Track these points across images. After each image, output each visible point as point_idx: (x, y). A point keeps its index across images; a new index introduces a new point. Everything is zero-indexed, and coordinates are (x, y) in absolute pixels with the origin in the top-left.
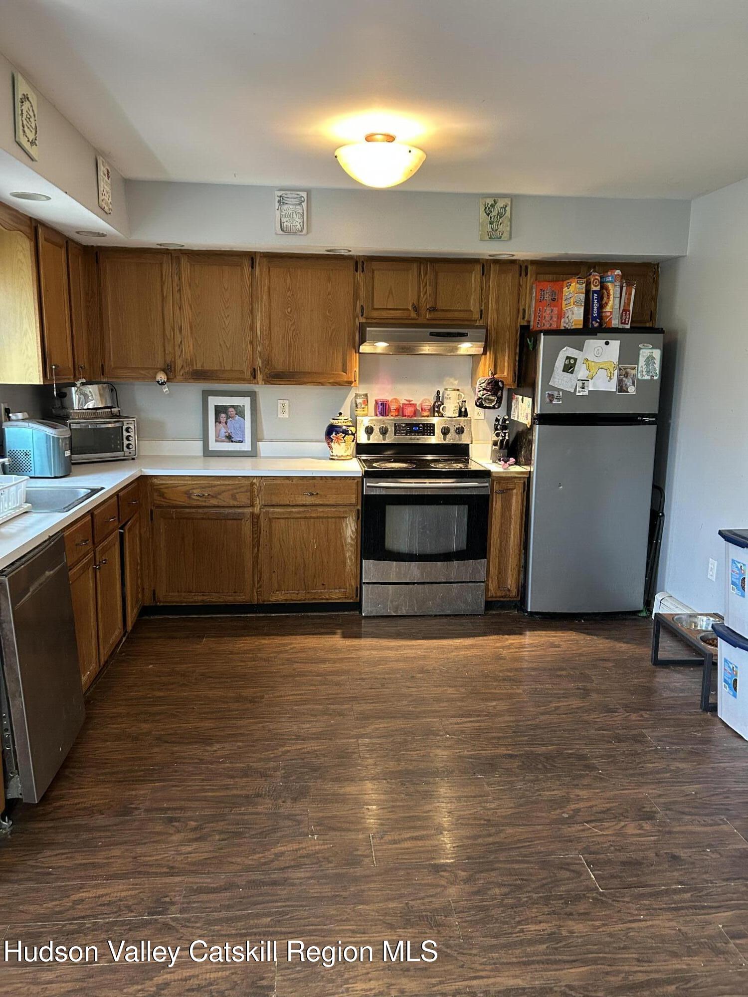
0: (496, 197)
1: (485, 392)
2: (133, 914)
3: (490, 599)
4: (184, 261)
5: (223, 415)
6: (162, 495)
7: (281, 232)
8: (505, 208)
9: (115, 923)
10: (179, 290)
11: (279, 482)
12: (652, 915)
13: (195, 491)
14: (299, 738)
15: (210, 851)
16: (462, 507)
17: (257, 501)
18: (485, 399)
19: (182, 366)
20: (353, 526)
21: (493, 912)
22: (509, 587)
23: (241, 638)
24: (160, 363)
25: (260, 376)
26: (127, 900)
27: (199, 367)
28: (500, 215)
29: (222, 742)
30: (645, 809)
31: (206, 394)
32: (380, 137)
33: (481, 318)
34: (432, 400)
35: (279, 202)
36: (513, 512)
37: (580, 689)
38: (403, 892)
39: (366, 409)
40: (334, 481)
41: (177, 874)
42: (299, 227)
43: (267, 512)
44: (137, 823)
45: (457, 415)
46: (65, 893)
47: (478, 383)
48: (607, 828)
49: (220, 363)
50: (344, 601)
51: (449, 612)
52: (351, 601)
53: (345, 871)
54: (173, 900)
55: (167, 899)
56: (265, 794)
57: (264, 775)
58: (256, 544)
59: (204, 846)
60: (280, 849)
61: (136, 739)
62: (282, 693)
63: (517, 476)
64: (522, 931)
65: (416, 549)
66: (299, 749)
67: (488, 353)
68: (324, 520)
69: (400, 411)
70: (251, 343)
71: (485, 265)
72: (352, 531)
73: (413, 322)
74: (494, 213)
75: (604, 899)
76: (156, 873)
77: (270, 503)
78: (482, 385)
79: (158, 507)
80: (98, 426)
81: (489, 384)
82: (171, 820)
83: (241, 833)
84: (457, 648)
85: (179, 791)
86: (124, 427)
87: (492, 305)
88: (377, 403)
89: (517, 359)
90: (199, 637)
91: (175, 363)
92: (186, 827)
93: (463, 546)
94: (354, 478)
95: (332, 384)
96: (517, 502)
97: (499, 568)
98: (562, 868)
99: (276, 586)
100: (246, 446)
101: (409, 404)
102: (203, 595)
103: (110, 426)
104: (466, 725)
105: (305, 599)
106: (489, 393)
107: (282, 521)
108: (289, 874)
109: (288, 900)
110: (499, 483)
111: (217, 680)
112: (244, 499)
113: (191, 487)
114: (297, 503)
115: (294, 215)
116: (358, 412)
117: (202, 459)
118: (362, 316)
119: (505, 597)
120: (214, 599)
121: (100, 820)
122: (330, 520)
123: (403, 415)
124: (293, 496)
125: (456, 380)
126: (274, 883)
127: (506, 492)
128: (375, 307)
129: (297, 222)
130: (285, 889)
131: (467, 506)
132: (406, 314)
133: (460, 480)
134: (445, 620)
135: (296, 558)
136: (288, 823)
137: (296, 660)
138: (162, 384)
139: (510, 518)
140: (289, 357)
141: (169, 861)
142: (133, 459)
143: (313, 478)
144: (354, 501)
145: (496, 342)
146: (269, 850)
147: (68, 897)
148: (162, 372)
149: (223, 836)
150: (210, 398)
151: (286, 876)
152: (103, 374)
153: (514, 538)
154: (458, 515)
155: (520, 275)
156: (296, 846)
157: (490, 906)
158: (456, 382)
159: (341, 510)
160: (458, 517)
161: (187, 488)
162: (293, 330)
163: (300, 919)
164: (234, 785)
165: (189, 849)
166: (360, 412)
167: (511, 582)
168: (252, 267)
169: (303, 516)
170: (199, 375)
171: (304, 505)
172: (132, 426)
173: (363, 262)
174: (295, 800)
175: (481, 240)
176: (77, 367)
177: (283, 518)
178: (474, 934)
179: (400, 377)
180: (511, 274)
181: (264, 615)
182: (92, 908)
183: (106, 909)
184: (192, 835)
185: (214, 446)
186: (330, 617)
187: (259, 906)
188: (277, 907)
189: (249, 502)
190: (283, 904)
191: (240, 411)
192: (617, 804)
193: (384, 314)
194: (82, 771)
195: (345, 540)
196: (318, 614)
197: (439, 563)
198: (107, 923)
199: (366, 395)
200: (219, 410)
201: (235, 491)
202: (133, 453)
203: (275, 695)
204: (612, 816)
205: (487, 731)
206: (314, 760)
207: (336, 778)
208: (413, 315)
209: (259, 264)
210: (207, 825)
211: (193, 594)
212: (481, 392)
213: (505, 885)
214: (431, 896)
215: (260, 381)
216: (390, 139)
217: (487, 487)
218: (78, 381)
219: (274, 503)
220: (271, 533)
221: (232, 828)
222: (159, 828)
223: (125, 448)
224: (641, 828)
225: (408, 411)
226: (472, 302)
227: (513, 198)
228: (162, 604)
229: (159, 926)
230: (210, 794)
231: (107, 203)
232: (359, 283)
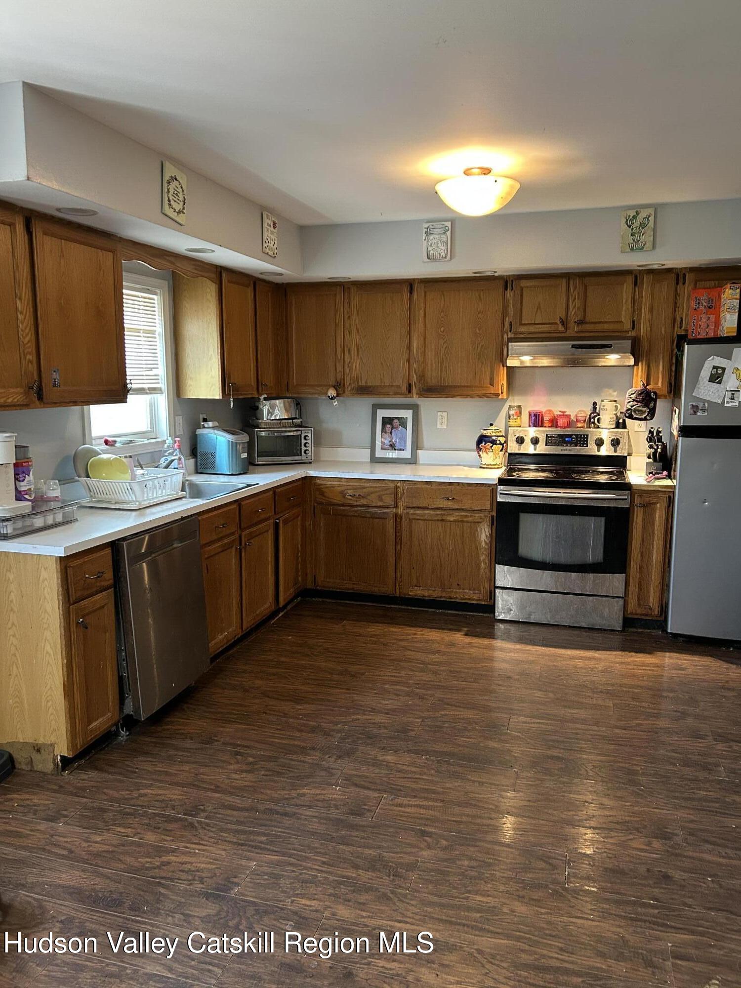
0: (638, 209)
1: (634, 403)
2: (174, 812)
3: (630, 616)
4: (353, 290)
5: (388, 426)
6: (322, 494)
7: (427, 260)
8: (648, 218)
9: (158, 815)
10: (349, 317)
11: (419, 486)
12: (604, 917)
13: (349, 492)
14: (373, 710)
15: (251, 782)
16: (598, 519)
17: (401, 503)
18: (635, 411)
19: (350, 383)
20: (487, 530)
21: (451, 878)
22: (651, 605)
23: (375, 624)
24: (332, 381)
25: (414, 390)
26: (175, 801)
27: (363, 383)
28: (642, 226)
29: (309, 704)
30: (666, 830)
31: (376, 407)
32: (477, 171)
33: (633, 328)
34: (589, 410)
35: (426, 233)
36: (656, 527)
37: (679, 712)
38: (383, 844)
39: (518, 420)
40: (470, 488)
41: (219, 792)
42: (443, 254)
43: (408, 514)
44: (212, 751)
45: (614, 426)
46: (138, 787)
47: (628, 394)
48: (612, 837)
49: (381, 379)
50: (479, 602)
51: (583, 625)
52: (486, 603)
53: (345, 818)
54: (206, 809)
55: (202, 807)
56: (318, 749)
57: (327, 734)
58: (398, 541)
59: (251, 777)
60: (305, 791)
61: (246, 691)
62: (382, 673)
63: (660, 489)
64: (467, 898)
65: (549, 558)
66: (368, 719)
67: (640, 364)
68: (460, 523)
69: (554, 422)
70: (408, 361)
71: (637, 276)
72: (487, 536)
73: (559, 335)
74: (637, 224)
75: (564, 893)
76: (205, 788)
77: (411, 505)
78: (632, 396)
79: (320, 503)
80: (283, 434)
81: (639, 395)
82: (237, 753)
83: (283, 773)
84: (572, 658)
85: (255, 734)
86: (303, 436)
87: (645, 315)
88: (530, 415)
89: (674, 369)
90: (341, 619)
91: (344, 380)
92: (245, 760)
93: (600, 557)
94: (489, 485)
95: (480, 396)
96: (660, 517)
97: (640, 584)
98: (541, 859)
99: (415, 582)
100: (407, 454)
101: (564, 415)
102: (353, 584)
103: (292, 434)
104: (533, 725)
105: (441, 597)
106: (639, 404)
107: (421, 522)
108: (300, 810)
109: (288, 828)
110: (641, 496)
111: (334, 655)
112: (389, 500)
113: (346, 488)
114: (435, 506)
115: (439, 244)
116: (510, 423)
117: (369, 464)
118: (510, 331)
119: (646, 615)
120: (362, 587)
121: (188, 744)
122: (465, 524)
123: (557, 426)
124: (431, 500)
125: (615, 391)
126: (286, 814)
127: (648, 506)
128: (523, 322)
129: (442, 250)
130: (290, 820)
131: (603, 519)
132: (553, 328)
133: (596, 491)
134: (576, 632)
135: (433, 557)
136: (323, 773)
137: (410, 648)
138: (332, 398)
139: (653, 533)
140: (441, 372)
141: (219, 781)
142: (310, 463)
143: (451, 484)
144: (488, 507)
145: (649, 353)
146: (296, 790)
147: (138, 790)
148: (332, 388)
149: (267, 773)
150: (378, 410)
151: (297, 811)
152: (288, 391)
153: (656, 555)
154: (595, 526)
155: (677, 283)
156: (318, 792)
157: (451, 872)
158: (615, 394)
159: (475, 515)
160: (594, 528)
161: (343, 488)
162: (445, 348)
163: (289, 844)
164: (299, 737)
165: (237, 776)
166: (512, 423)
167: (653, 600)
168: (411, 293)
169: (440, 518)
170: (363, 391)
171: (441, 509)
172: (309, 435)
173: (512, 281)
174: (339, 757)
175: (621, 252)
176: (260, 384)
177: (421, 520)
178: (421, 890)
179: (557, 389)
180: (666, 283)
181: (406, 607)
182: (149, 801)
183: (158, 804)
184: (245, 767)
185: (379, 453)
186: (465, 616)
187: (264, 828)
188: (275, 831)
189: (393, 503)
190: (283, 830)
191: (403, 422)
192: (638, 819)
193: (532, 329)
194: (195, 707)
195: (480, 544)
196: (454, 612)
197: (573, 574)
198: (154, 813)
199: (520, 407)
200: (387, 421)
201: (381, 493)
202: (309, 458)
203: (375, 674)
204: (625, 828)
205: (550, 733)
206: (375, 730)
207: (384, 747)
208: (561, 328)
209: (417, 291)
210: (261, 763)
211: (346, 582)
212: (631, 403)
213: (477, 860)
214: (405, 853)
215: (415, 395)
216: (486, 171)
217: (626, 499)
218: (261, 396)
219: (415, 505)
220: (411, 532)
221: (277, 768)
222: (225, 758)
223: (303, 453)
224: (649, 844)
225: (561, 422)
226: (623, 313)
227: (657, 208)
228: (320, 589)
229: (186, 824)
230: (276, 740)
231: (272, 250)
232: (508, 301)
